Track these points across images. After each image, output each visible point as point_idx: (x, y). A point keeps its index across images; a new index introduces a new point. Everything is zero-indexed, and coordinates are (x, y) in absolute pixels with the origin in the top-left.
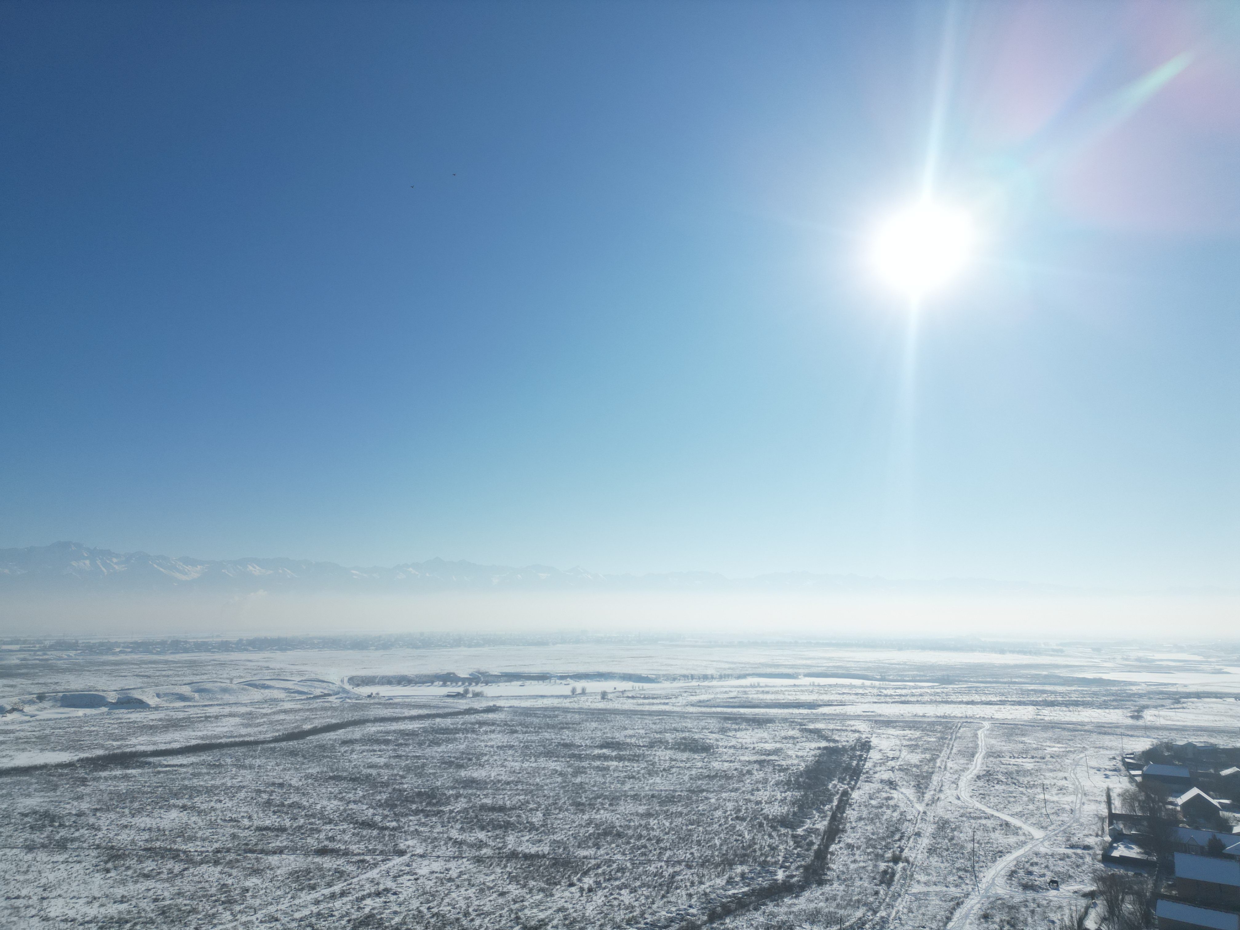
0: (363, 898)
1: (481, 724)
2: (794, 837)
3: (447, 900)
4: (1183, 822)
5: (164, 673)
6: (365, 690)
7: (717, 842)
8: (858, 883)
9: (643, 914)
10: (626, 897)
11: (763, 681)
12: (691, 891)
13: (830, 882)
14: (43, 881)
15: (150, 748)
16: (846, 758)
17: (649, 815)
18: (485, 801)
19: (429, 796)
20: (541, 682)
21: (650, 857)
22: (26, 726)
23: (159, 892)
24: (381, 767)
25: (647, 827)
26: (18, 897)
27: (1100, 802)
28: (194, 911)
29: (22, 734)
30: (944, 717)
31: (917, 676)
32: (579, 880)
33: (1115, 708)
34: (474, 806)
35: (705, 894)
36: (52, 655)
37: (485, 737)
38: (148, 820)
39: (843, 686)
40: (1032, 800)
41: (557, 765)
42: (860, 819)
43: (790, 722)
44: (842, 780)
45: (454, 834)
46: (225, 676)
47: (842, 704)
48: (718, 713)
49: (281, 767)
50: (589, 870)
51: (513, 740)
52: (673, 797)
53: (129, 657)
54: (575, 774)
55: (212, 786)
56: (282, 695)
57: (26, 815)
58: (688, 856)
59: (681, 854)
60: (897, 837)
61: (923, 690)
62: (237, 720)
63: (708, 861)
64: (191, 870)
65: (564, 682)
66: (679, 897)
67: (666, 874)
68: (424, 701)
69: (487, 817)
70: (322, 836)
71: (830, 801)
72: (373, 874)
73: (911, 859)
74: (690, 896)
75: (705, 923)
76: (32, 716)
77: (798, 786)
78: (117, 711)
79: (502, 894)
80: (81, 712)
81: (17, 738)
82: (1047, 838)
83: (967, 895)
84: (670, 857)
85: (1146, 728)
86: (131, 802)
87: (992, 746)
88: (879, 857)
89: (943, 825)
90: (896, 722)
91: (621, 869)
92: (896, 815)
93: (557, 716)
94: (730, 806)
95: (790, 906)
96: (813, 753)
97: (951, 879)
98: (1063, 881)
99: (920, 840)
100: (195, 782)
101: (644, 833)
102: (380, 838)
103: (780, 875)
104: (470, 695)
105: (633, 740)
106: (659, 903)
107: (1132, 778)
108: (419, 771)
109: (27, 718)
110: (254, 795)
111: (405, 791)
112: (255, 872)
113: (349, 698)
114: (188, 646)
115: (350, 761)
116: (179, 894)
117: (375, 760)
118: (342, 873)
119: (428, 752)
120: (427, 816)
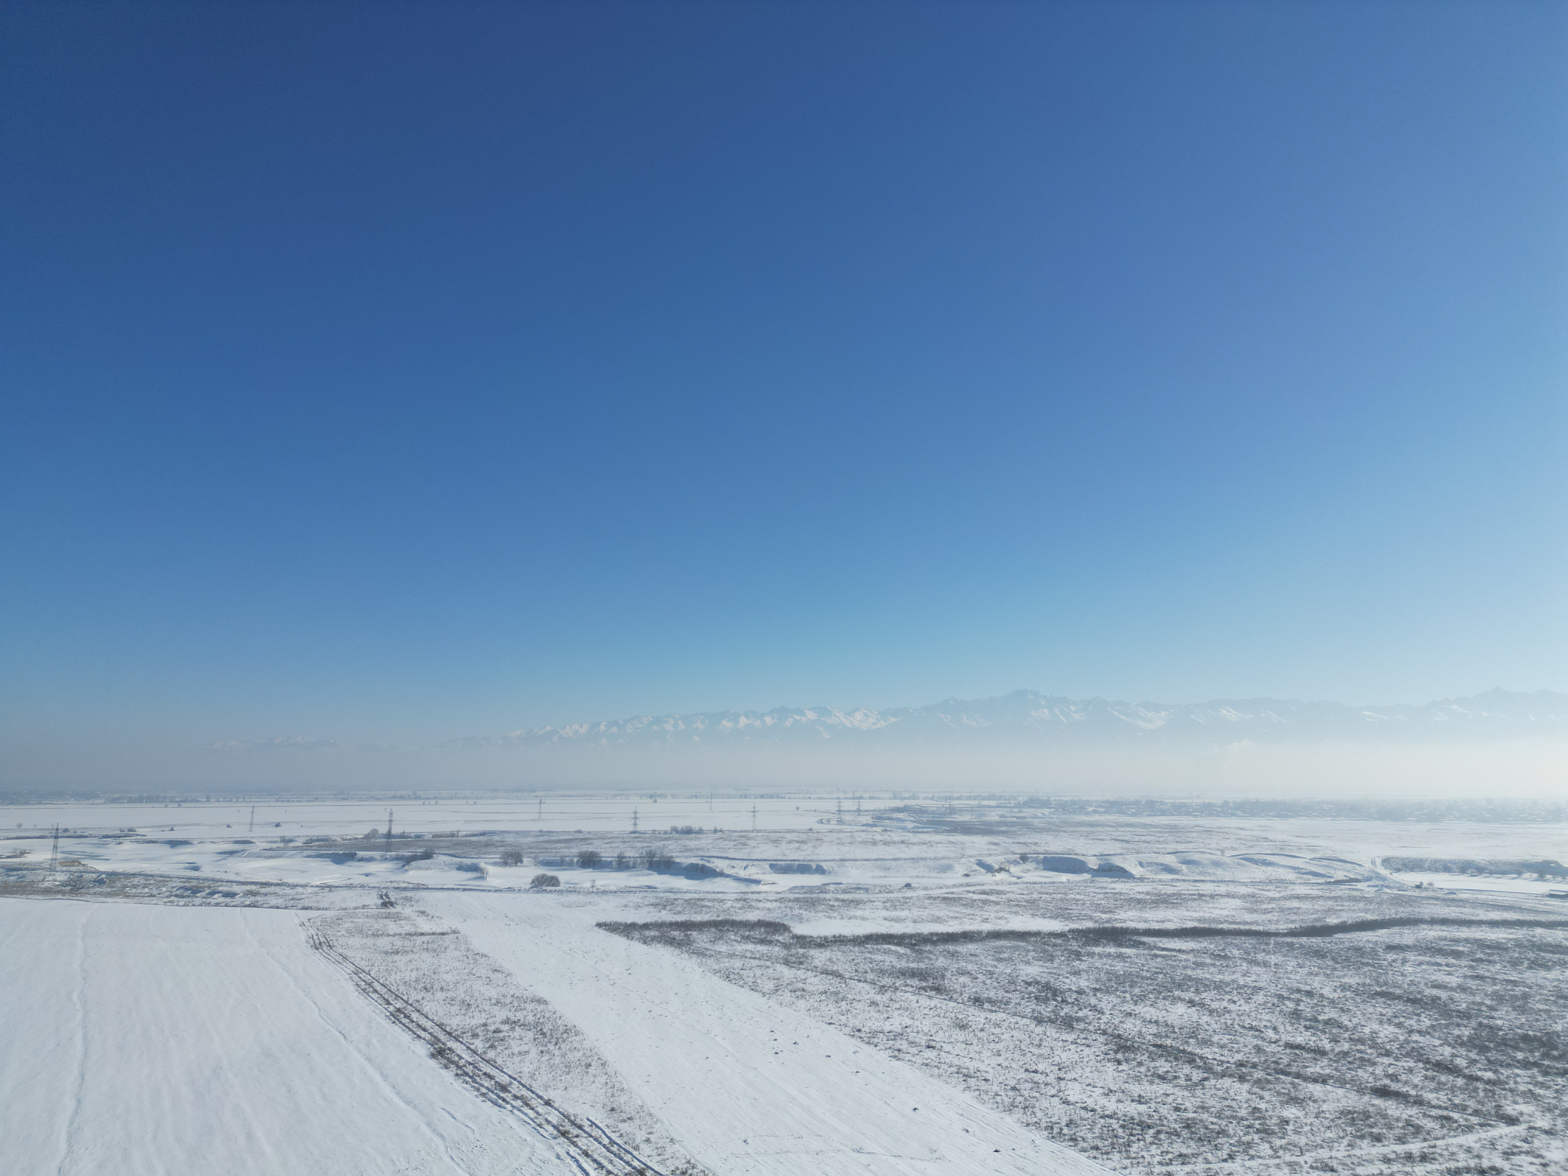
5: (1143, 838)
6: (1411, 878)
14: (1057, 1059)
15: (1142, 926)
19: (1543, 1044)
22: (1014, 888)
23: (1180, 1101)
24: (1452, 989)
26: (1036, 1072)
28: (1222, 1132)
29: (1012, 896)
36: (1027, 812)
38: (1152, 1010)
46: (1214, 846)
49: (1306, 970)
53: (1104, 818)
55: (1221, 981)
56: (1291, 876)
57: (1030, 984)
62: (1238, 903)
64: (1213, 1082)
70: (1379, 1071)
76: (1018, 878)
78: (1098, 879)
80: (1063, 877)
81: (1009, 900)
86: (1131, 987)
100: (1199, 973)
102: (1469, 1091)
109: (1014, 880)
110: (1275, 1001)
111: (1500, 1029)
112: (1294, 1100)
113: (1387, 887)
114: (1165, 807)
115: (1403, 975)
116: (1203, 1108)
117: (1441, 977)
118: (1418, 1129)
119: (1533, 977)
120: (1546, 1073)
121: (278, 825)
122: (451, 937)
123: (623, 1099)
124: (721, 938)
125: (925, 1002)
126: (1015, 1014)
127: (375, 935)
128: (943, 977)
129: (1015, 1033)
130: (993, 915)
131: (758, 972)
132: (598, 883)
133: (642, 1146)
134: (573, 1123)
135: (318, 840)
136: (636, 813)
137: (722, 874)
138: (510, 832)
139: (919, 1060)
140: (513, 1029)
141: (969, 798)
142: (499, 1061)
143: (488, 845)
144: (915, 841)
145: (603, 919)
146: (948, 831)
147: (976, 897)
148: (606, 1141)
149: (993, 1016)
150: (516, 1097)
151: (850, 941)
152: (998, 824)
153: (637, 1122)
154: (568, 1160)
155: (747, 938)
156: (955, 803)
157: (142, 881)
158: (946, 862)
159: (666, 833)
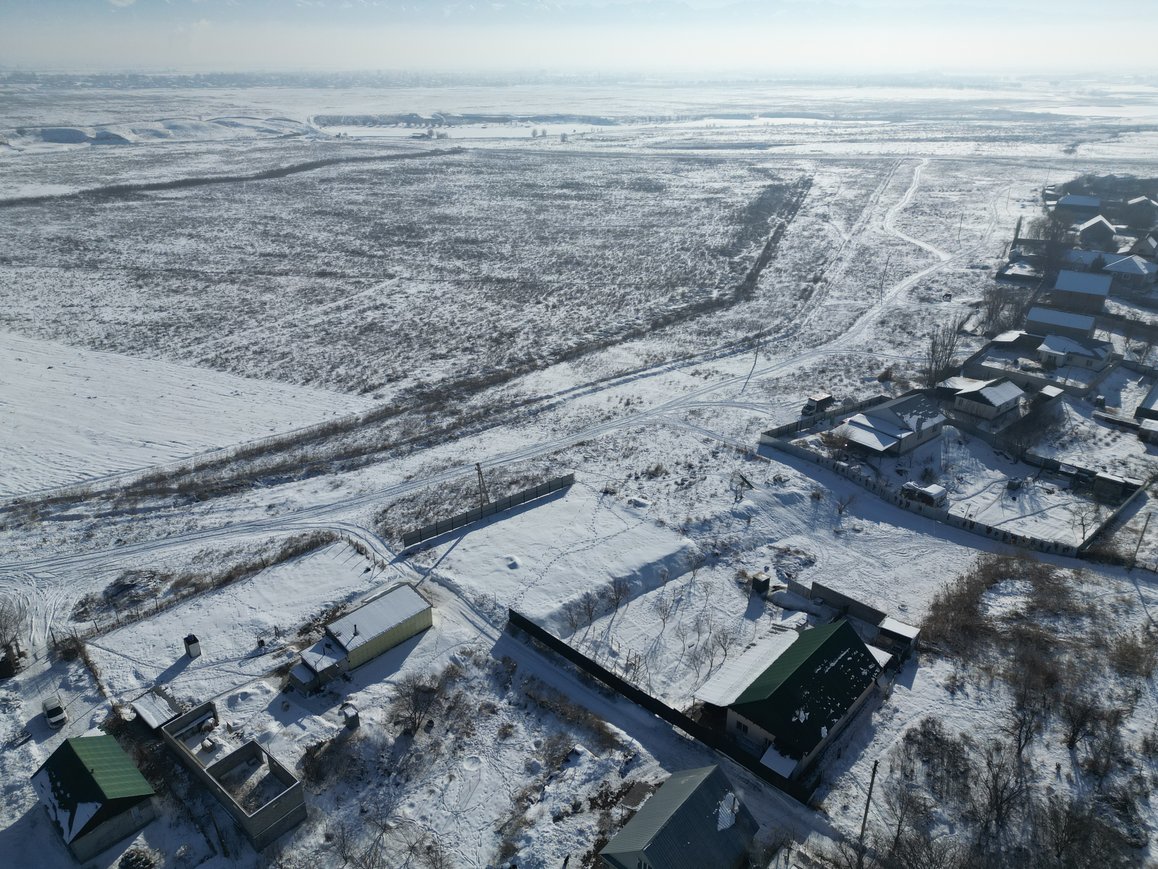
0: (364, 311)
1: (449, 165)
2: (730, 263)
3: (435, 313)
4: (1077, 245)
5: (132, 109)
6: (333, 131)
7: (663, 269)
8: (780, 299)
9: (598, 324)
10: (584, 311)
11: (719, 122)
12: (639, 307)
13: (757, 298)
14: (88, 294)
15: (143, 182)
16: (787, 195)
17: (604, 247)
18: (459, 234)
19: (408, 230)
20: (502, 124)
21: (605, 281)
22: (18, 160)
23: (190, 304)
24: (360, 204)
25: (602, 257)
26: (72, 306)
27: (1009, 229)
28: (224, 318)
29: (17, 167)
30: (887, 154)
31: (870, 114)
32: (545, 299)
33: (1053, 142)
34: (449, 239)
35: (650, 309)
36: (13, 87)
37: (453, 177)
38: (161, 246)
39: (796, 126)
40: (948, 229)
41: (522, 204)
42: (792, 247)
43: (739, 162)
44: (780, 215)
45: (435, 262)
46: (192, 113)
47: (792, 144)
48: (672, 154)
49: (269, 202)
50: (553, 291)
51: (479, 180)
52: (627, 231)
53: (93, 92)
54: (539, 211)
55: (211, 217)
56: (253, 134)
57: (52, 240)
58: (638, 280)
59: (632, 279)
60: (821, 262)
61: (872, 129)
62: (216, 157)
63: (654, 284)
64: (213, 287)
65: (525, 124)
66: (628, 311)
67: (618, 294)
68: (391, 142)
69: (462, 248)
70: (319, 261)
71: (767, 233)
72: (370, 292)
73: (829, 280)
74: (638, 311)
75: (648, 330)
76: (20, 150)
77: (741, 221)
78: (100, 146)
79: (481, 309)
80: (65, 147)
81: (16, 171)
82: (953, 260)
83: (871, 307)
84: (622, 281)
85: (1076, 162)
86: (141, 230)
87: (925, 181)
88: (801, 278)
89: (863, 251)
90: (840, 160)
91: (581, 291)
92: (824, 244)
93: (519, 158)
94: (677, 238)
95: (721, 317)
96: (757, 190)
97: (860, 294)
98: (956, 294)
99: (840, 264)
100: (194, 214)
101: (600, 262)
102: (370, 264)
103: (715, 294)
104: (435, 137)
105: (591, 181)
106: (611, 316)
107: (1046, 207)
108: (396, 208)
109: (16, 152)
110: (251, 226)
111: (386, 225)
112: (268, 289)
113: (318, 138)
114: (147, 81)
115: (331, 198)
116: (208, 306)
117: (353, 197)
118: (343, 292)
119: (403, 190)
120: (408, 247)
126: (44, 266)
129: (47, 280)
149: (23, 271)
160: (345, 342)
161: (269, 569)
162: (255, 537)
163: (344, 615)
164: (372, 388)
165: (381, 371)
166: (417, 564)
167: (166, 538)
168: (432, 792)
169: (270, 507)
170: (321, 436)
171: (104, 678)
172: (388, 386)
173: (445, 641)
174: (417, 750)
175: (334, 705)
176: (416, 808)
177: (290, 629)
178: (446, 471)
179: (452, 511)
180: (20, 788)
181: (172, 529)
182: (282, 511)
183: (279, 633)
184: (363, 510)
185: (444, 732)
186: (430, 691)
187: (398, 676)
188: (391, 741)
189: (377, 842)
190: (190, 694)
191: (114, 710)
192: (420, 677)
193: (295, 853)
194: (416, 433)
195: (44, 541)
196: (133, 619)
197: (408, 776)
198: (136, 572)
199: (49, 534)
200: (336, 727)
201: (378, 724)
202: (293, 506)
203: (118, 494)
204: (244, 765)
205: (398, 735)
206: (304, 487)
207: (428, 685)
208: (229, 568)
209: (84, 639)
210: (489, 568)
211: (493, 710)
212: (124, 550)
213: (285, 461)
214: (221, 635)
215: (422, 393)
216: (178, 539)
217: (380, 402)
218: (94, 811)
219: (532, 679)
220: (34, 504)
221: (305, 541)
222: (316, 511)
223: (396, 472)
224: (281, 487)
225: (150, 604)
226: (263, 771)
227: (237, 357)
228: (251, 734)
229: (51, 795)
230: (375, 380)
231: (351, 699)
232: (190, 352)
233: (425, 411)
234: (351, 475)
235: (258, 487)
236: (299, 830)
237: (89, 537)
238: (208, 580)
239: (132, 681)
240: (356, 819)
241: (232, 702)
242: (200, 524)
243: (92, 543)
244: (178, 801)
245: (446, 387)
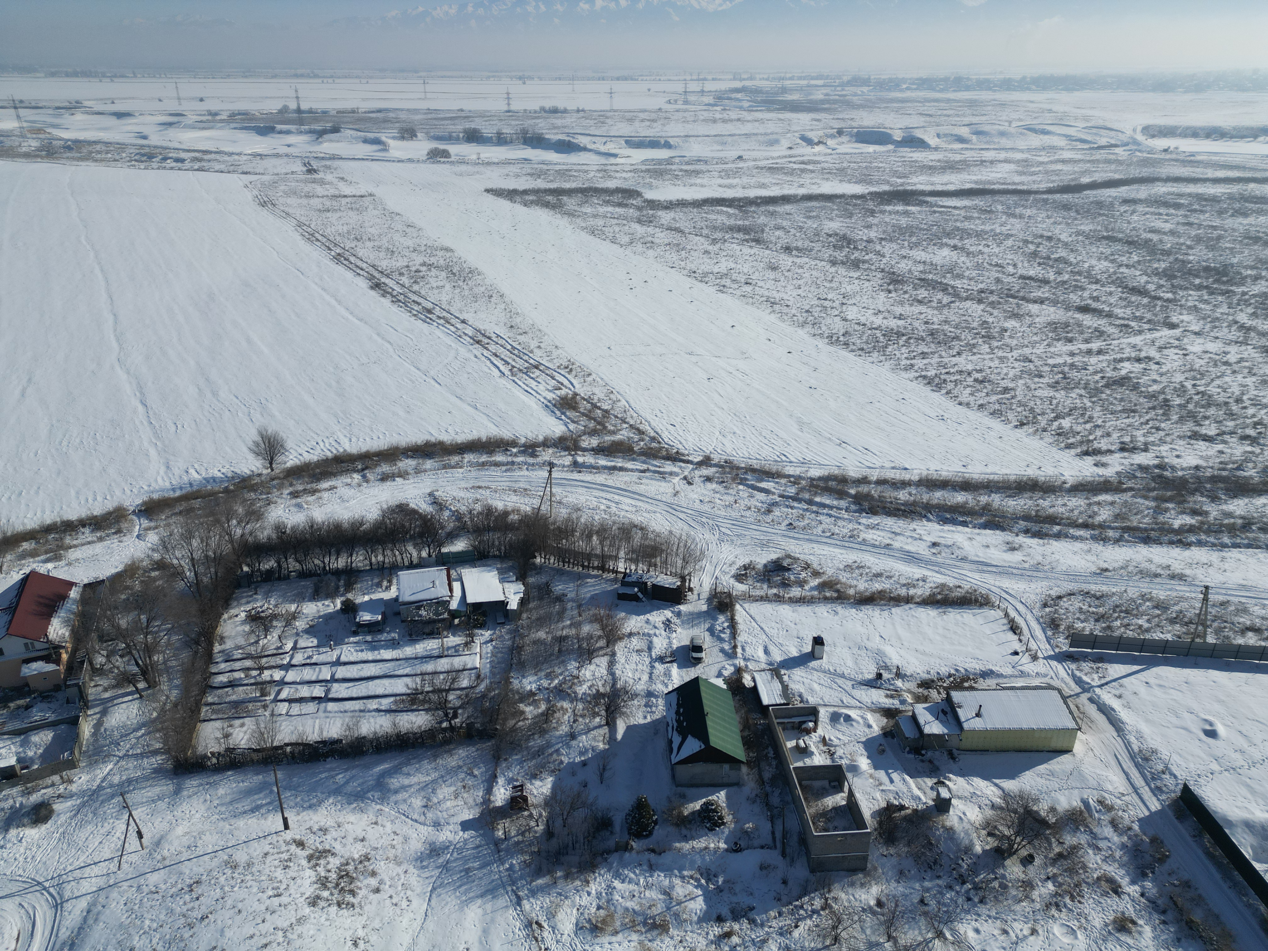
0: (1121, 360)
3: (1218, 382)
5: (945, 112)
6: (1162, 143)
14: (843, 290)
15: (928, 188)
19: (1219, 273)
22: (828, 158)
23: (930, 317)
24: (1165, 233)
26: (825, 299)
28: (957, 338)
29: (826, 165)
36: (849, 90)
38: (923, 253)
45: (1243, 318)
46: (1004, 118)
49: (1052, 220)
53: (914, 94)
55: (982, 231)
56: (1062, 142)
57: (830, 236)
62: (1012, 167)
64: (957, 304)
70: (1086, 294)
72: (1137, 340)
76: (833, 150)
78: (902, 149)
81: (823, 169)
86: (910, 236)
100: (967, 225)
102: (1150, 307)
108: (1213, 244)
109: (830, 151)
110: (1021, 244)
111: (1190, 263)
112: (1015, 316)
113: (1140, 151)
114: (970, 83)
115: (1129, 223)
116: (946, 322)
117: (1159, 224)
118: (1102, 333)
119: (1230, 222)
120: (1211, 293)
121: (201, 100)
122: (369, 199)
123: (518, 320)
124: (586, 202)
125: (746, 250)
126: (816, 259)
127: (308, 196)
128: (763, 231)
129: (814, 273)
130: (808, 181)
131: (617, 229)
132: (482, 156)
133: (535, 350)
134: (484, 335)
135: (239, 114)
136: (508, 94)
137: (585, 149)
138: (402, 110)
139: (738, 293)
140: (430, 270)
141: (800, 78)
142: (423, 292)
143: (385, 121)
144: (749, 118)
145: (490, 186)
146: (778, 109)
147: (796, 166)
148: (509, 347)
149: (798, 260)
150: (439, 318)
151: (690, 204)
152: (822, 102)
153: (530, 335)
154: (483, 358)
155: (607, 202)
156: (787, 83)
157: (104, 148)
158: (775, 136)
159: (535, 112)
160: (1083, 392)
161: (911, 606)
162: (908, 569)
163: (972, 688)
164: (1097, 452)
165: (1115, 435)
166: (1078, 673)
167: (829, 537)
168: (1005, 932)
169: (935, 544)
170: (1016, 488)
171: (741, 639)
172: (1117, 455)
173: (1082, 777)
174: (1003, 877)
175: (930, 776)
176: (980, 937)
177: (911, 676)
178: (1158, 580)
179: (1148, 630)
180: (656, 697)
181: (837, 531)
182: (945, 553)
183: (899, 674)
184: (1033, 586)
185: (1043, 877)
186: (1043, 823)
187: (1010, 785)
188: (978, 849)
189: (927, 942)
190: (802, 690)
191: (739, 671)
192: (1036, 801)
193: (843, 896)
194: (1134, 521)
195: (736, 502)
196: (778, 599)
197: (984, 897)
198: (795, 558)
199: (741, 498)
200: (924, 799)
201: (969, 821)
202: (958, 552)
203: (803, 482)
204: (825, 783)
205: (988, 847)
206: (977, 537)
207: (1043, 814)
208: (874, 589)
209: (737, 598)
210: (1174, 720)
211: (1116, 890)
212: (792, 534)
213: (966, 503)
214: (846, 650)
215: (1161, 476)
216: (838, 543)
217: (1101, 471)
218: (698, 749)
219: (1187, 885)
220: (738, 468)
221: (958, 593)
222: (980, 567)
223: (1089, 557)
224: (953, 528)
225: (796, 592)
226: (839, 799)
227: (956, 381)
228: (841, 758)
229: (674, 716)
230: (1103, 445)
231: (950, 780)
232: (912, 365)
233: (1155, 499)
234: (1034, 542)
235: (929, 520)
236: (855, 878)
237: (769, 511)
238: (851, 592)
239: (761, 653)
240: (913, 904)
241: (835, 718)
242: (863, 535)
243: (769, 518)
244: (761, 782)
245: (1198, 478)
